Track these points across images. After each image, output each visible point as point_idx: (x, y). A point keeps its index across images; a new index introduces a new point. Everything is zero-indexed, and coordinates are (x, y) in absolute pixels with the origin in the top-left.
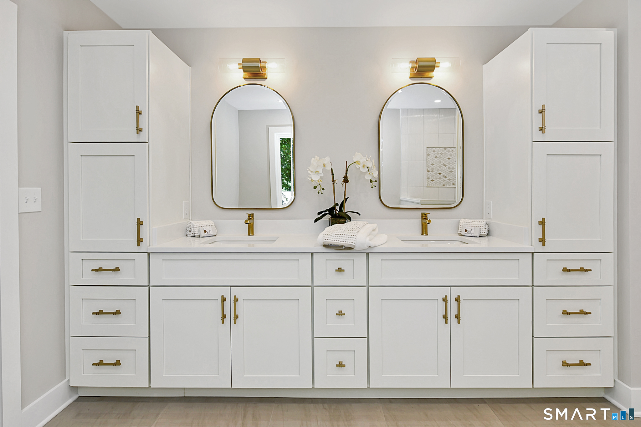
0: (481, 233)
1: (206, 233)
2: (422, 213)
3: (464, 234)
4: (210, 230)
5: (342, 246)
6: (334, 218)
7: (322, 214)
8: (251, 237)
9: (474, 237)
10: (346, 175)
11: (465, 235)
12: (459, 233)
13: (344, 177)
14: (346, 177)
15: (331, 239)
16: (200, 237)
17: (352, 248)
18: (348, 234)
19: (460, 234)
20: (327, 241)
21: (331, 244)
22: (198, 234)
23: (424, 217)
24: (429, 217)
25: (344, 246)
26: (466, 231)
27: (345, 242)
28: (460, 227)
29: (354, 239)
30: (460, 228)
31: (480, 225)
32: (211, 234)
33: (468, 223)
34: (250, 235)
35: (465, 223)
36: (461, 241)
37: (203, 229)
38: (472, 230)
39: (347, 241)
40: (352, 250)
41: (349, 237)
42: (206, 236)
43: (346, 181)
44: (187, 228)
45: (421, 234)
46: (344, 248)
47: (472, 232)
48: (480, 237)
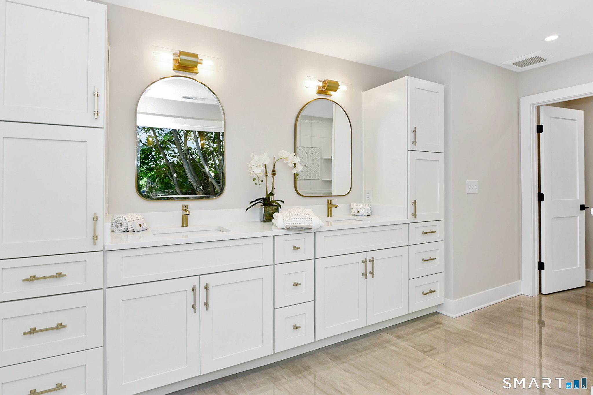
0: (368, 213)
1: (141, 227)
2: (328, 200)
3: (356, 215)
4: (144, 224)
5: (302, 228)
6: (268, 206)
7: (253, 204)
8: (185, 229)
9: (364, 216)
10: (274, 169)
11: (358, 215)
12: (352, 214)
13: (272, 171)
14: (274, 171)
15: (293, 223)
16: (134, 231)
17: (311, 229)
18: (305, 218)
19: (354, 215)
20: (290, 224)
21: (292, 227)
22: (132, 229)
23: (330, 203)
24: (333, 202)
25: (303, 227)
26: (358, 212)
27: (305, 224)
28: (352, 209)
29: (311, 221)
30: (352, 211)
31: (367, 207)
32: (146, 227)
33: (358, 206)
34: (184, 226)
35: (355, 207)
36: (355, 220)
37: (138, 223)
38: (362, 211)
39: (306, 223)
40: (311, 230)
41: (306, 220)
42: (141, 230)
43: (274, 173)
44: (113, 223)
45: (327, 216)
46: (303, 229)
47: (363, 212)
48: (368, 216)
